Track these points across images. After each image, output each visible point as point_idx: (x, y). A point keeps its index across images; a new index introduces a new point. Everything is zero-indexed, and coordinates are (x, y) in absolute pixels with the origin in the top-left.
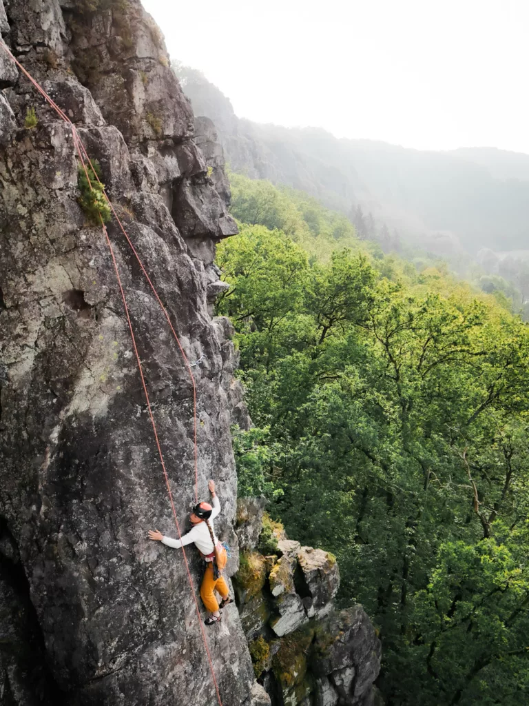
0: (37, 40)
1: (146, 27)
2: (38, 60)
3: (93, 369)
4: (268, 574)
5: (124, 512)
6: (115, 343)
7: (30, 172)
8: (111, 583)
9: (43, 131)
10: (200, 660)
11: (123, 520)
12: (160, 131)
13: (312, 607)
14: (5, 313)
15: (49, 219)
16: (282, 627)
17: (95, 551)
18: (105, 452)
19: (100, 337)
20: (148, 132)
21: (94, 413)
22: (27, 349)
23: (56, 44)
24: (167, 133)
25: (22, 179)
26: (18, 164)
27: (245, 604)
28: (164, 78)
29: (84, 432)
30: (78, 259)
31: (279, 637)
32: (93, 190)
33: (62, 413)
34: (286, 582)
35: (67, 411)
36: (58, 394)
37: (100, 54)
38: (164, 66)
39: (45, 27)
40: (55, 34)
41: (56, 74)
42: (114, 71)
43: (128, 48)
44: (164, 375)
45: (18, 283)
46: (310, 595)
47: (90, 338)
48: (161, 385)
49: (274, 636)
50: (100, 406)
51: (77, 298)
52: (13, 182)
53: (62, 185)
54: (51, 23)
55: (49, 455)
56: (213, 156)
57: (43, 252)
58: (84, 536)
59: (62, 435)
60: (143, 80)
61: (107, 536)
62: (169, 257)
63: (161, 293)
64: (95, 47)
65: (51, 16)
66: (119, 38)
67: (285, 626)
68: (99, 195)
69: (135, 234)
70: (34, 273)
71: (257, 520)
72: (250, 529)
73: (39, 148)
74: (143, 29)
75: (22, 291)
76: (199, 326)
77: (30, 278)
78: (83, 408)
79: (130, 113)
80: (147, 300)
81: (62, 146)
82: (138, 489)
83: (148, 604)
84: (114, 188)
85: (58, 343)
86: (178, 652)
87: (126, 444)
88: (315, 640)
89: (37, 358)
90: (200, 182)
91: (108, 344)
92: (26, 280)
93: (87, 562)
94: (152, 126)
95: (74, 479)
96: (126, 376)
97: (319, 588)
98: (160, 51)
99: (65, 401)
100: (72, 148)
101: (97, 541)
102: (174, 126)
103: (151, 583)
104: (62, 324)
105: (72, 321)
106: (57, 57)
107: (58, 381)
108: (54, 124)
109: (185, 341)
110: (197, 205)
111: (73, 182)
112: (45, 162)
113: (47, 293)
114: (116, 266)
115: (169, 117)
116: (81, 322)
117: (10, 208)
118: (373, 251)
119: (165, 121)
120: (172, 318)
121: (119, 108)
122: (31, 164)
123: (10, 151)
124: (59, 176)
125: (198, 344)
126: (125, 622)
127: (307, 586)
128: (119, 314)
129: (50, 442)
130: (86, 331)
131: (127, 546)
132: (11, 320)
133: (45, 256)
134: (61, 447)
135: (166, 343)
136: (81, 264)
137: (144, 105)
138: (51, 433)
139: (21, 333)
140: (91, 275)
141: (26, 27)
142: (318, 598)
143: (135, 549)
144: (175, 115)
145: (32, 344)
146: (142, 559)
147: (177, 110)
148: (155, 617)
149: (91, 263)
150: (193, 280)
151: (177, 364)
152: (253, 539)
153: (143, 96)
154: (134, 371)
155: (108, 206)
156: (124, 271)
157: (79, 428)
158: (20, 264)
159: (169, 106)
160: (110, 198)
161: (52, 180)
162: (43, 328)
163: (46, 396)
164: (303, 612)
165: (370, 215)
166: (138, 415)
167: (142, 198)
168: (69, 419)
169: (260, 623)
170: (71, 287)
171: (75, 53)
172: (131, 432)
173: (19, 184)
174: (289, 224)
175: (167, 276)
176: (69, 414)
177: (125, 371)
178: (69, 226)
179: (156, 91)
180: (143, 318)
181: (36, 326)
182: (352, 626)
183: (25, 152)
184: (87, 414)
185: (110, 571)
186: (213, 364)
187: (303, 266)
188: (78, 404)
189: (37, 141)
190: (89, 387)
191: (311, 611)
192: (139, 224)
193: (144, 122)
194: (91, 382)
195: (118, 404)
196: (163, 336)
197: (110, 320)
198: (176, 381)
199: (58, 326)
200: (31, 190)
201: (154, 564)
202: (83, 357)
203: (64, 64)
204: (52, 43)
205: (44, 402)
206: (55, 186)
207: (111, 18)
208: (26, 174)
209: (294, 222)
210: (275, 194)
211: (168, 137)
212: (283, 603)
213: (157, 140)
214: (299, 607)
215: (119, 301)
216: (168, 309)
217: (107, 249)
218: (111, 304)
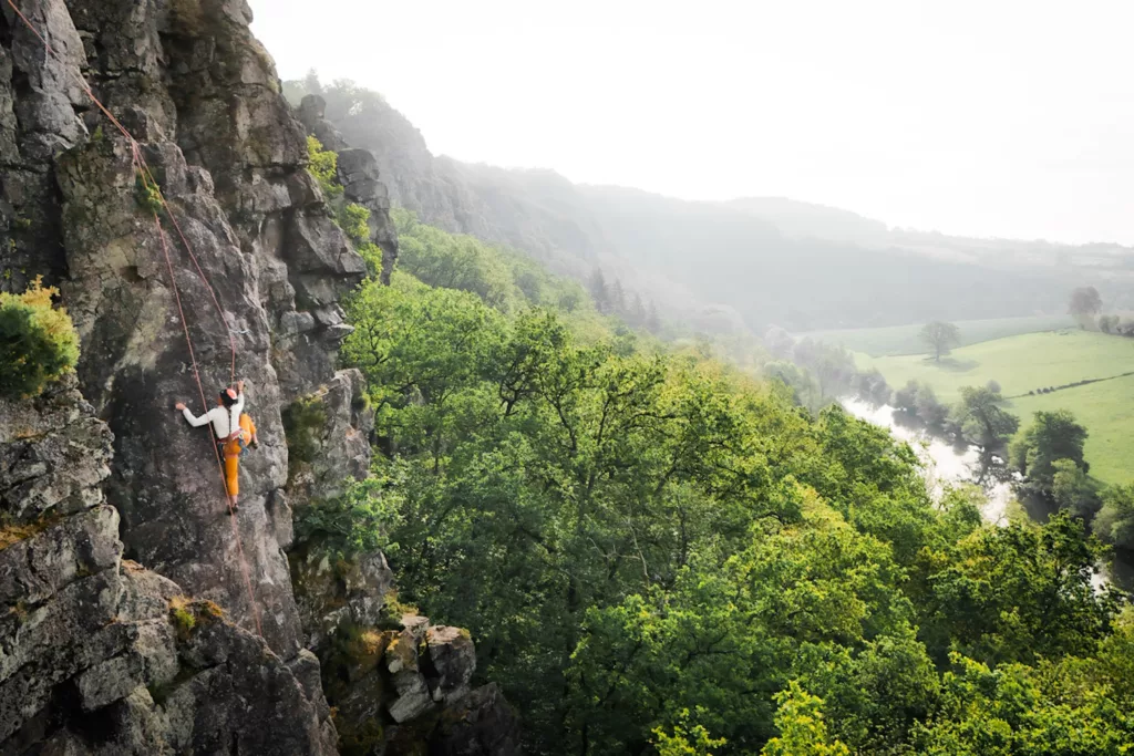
0: (130, 64)
1: (254, 53)
2: (130, 85)
3: (144, 329)
4: (385, 648)
5: (167, 449)
6: (163, 309)
7: (96, 174)
8: (153, 505)
9: (108, 144)
10: (238, 594)
11: (166, 456)
12: (266, 158)
13: (439, 688)
14: (71, 284)
15: (110, 210)
16: (400, 711)
17: (141, 478)
18: (152, 398)
19: (150, 303)
20: (252, 158)
21: (144, 366)
22: (88, 314)
23: (151, 67)
24: (275, 160)
25: (89, 179)
26: (86, 168)
27: (355, 681)
28: (274, 104)
29: (135, 381)
30: (133, 240)
31: (397, 724)
32: (148, 189)
33: (116, 365)
34: (405, 658)
35: (121, 364)
36: (113, 350)
37: (201, 79)
38: (274, 93)
39: (139, 53)
40: (151, 59)
41: (149, 99)
42: (216, 96)
43: (233, 73)
44: (207, 340)
45: (82, 261)
46: (438, 675)
47: (142, 304)
48: (205, 348)
49: (392, 721)
50: (149, 361)
51: (132, 273)
52: (82, 183)
53: (122, 184)
54: (147, 49)
55: (103, 400)
56: (374, 196)
57: (103, 236)
58: (130, 464)
59: (115, 384)
60: (248, 106)
61: (151, 468)
62: (217, 247)
63: (206, 273)
64: (195, 72)
65: (146, 42)
66: (222, 64)
67: (404, 709)
68: (153, 192)
69: (185, 225)
70: (96, 252)
71: (378, 593)
72: (368, 602)
73: (103, 156)
74: (250, 54)
75: (86, 266)
76: (246, 306)
77: (93, 256)
78: (135, 362)
79: (233, 139)
80: (193, 277)
81: (123, 155)
82: (180, 432)
83: (187, 527)
84: (169, 190)
85: (115, 309)
86: (215, 576)
87: (170, 393)
88: (439, 723)
89: (96, 322)
90: (316, 213)
91: (156, 310)
92: (89, 257)
93: (132, 486)
94: (257, 152)
95: (124, 420)
96: (172, 337)
97: (447, 667)
98: (270, 78)
99: (119, 355)
100: (131, 157)
101: (141, 470)
102: (284, 153)
103: (190, 510)
104: (119, 293)
105: (127, 290)
106: (151, 81)
107: (114, 339)
108: (116, 139)
109: (229, 316)
110: (313, 238)
111: (132, 182)
112: (109, 166)
113: (107, 269)
114: (166, 248)
115: (277, 143)
116: (134, 291)
117: (78, 202)
118: (614, 327)
119: (273, 148)
120: (217, 294)
121: (220, 133)
122: (97, 167)
123: (80, 159)
124: (119, 177)
125: (244, 321)
126: (164, 536)
127: (432, 664)
128: (166, 286)
129: (105, 389)
130: (138, 298)
131: (169, 478)
132: (75, 290)
133: (106, 239)
134: (115, 393)
135: (211, 314)
136: (135, 244)
137: (249, 131)
138: (106, 381)
139: (84, 300)
140: (145, 254)
141: (118, 52)
142: (447, 678)
143: (177, 480)
144: (285, 142)
145: (93, 310)
146: (184, 489)
147: (287, 136)
148: (193, 539)
149: (144, 244)
150: (240, 267)
151: (220, 333)
152: (371, 613)
153: (248, 122)
154: (180, 334)
155: (161, 202)
156: (173, 252)
157: (130, 377)
158: (85, 245)
159: (278, 133)
160: (165, 197)
161: (114, 179)
162: (103, 297)
163: (103, 352)
164: (427, 694)
165: (618, 283)
166: (183, 371)
167: (194, 198)
168: (123, 370)
169: (375, 707)
170: (127, 264)
171: (173, 78)
172: (176, 384)
173: (87, 184)
174: (496, 289)
175: (215, 261)
176: (122, 367)
177: (172, 333)
178: (126, 215)
179: (263, 117)
180: (189, 291)
181: (96, 295)
182: (483, 704)
183: (93, 159)
184: (137, 367)
185: (153, 495)
186: (259, 341)
187: (478, 325)
188: (130, 358)
189: (103, 150)
190: (140, 344)
191: (438, 694)
192: (190, 219)
193: (248, 148)
194: (142, 340)
195: (164, 359)
196: (207, 307)
197: (159, 290)
198: (218, 347)
199: (114, 295)
200: (96, 189)
201: (193, 495)
202: (135, 319)
203: (159, 89)
204: (145, 69)
205: (101, 357)
206: (117, 185)
207: (214, 44)
208: (92, 176)
209: (502, 287)
210: (476, 252)
211: (276, 164)
212: (402, 680)
213: (264, 167)
214: (422, 687)
215: (167, 276)
216: (213, 287)
217: (159, 234)
218: (160, 277)
